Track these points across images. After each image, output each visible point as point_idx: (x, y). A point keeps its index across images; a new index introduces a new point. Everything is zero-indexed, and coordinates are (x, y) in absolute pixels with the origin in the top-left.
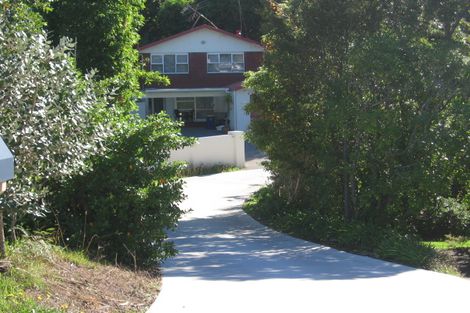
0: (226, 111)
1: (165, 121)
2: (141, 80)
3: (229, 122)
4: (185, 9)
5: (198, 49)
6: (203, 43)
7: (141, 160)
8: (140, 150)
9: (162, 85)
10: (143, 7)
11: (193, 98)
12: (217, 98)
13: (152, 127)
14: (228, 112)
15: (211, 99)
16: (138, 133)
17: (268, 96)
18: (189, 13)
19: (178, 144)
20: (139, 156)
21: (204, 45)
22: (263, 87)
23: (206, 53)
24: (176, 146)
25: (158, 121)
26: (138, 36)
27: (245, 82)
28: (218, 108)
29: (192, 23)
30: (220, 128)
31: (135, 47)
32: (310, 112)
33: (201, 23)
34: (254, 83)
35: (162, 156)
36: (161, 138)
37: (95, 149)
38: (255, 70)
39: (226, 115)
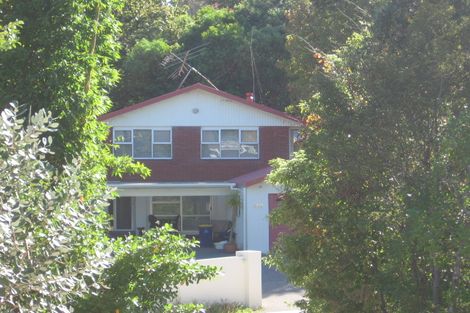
0: (230, 218)
1: (171, 240)
2: (110, 170)
3: (234, 235)
4: (167, 60)
5: (187, 120)
6: (196, 111)
7: (135, 301)
8: (132, 285)
9: (137, 178)
10: (118, 57)
11: (178, 198)
12: (216, 197)
13: (151, 248)
14: (235, 220)
15: (207, 198)
16: (128, 258)
17: (308, 197)
18: (174, 65)
19: (190, 275)
20: (132, 295)
21: (197, 115)
22: (300, 184)
23: (198, 128)
24: (188, 279)
25: (162, 239)
26: (109, 102)
27: (272, 175)
28: (218, 213)
29: (179, 80)
30: (220, 245)
31: (101, 118)
32: (381, 225)
33: (192, 82)
34: (287, 176)
35: (165, 294)
36: (165, 267)
37: (83, 286)
38: (286, 157)
39: (231, 224)
